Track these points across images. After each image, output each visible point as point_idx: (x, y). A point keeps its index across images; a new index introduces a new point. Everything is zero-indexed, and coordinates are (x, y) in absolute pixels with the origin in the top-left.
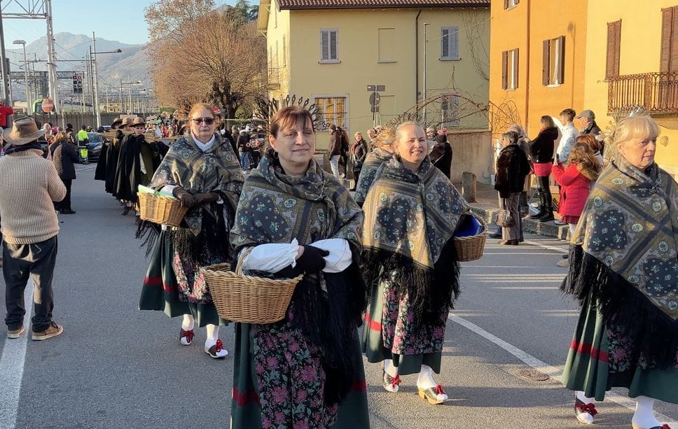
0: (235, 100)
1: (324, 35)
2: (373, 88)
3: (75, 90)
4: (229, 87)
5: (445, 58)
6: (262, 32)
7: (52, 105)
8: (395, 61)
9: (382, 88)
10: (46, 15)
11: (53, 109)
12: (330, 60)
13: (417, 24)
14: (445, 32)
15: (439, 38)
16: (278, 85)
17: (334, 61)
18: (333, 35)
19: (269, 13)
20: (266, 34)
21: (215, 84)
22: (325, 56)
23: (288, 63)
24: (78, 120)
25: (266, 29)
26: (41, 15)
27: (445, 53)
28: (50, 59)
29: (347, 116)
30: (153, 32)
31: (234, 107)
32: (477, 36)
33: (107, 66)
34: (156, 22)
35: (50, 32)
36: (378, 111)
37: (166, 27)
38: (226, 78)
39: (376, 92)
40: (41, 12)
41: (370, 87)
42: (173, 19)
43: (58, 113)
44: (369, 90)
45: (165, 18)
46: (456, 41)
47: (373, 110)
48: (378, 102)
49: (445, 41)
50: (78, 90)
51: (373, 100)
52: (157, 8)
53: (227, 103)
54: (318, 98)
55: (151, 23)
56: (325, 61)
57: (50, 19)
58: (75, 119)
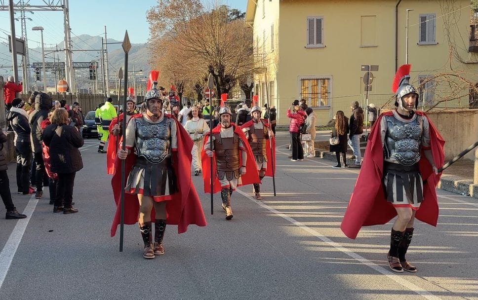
0: (228, 82)
1: (311, 22)
2: (367, 68)
3: (91, 78)
4: (223, 70)
5: (423, 43)
6: (249, 23)
7: (66, 86)
8: (376, 45)
9: (376, 68)
10: (63, 6)
11: (68, 90)
12: (315, 45)
13: (397, 11)
14: (423, 19)
15: (417, 24)
16: (265, 69)
17: (319, 45)
18: (319, 22)
19: (256, 6)
20: (252, 25)
21: (210, 67)
22: (311, 41)
23: (276, 47)
24: (91, 100)
25: (253, 21)
26: (59, 7)
27: (423, 38)
28: (67, 46)
29: (331, 95)
30: (153, 31)
31: (227, 88)
32: (453, 22)
33: (117, 61)
34: (156, 23)
35: (67, 22)
36: (371, 90)
37: (164, 26)
38: (220, 62)
39: (370, 72)
40: (59, 5)
41: (363, 67)
42: (169, 20)
43: (73, 94)
44: (362, 70)
45: (163, 19)
46: (434, 27)
47: (367, 89)
48: (372, 81)
49: (423, 27)
50: (93, 77)
51: (367, 80)
52: (157, 11)
53: (221, 85)
54: (304, 80)
55: (152, 24)
56: (311, 46)
57: (67, 11)
58: (88, 100)
